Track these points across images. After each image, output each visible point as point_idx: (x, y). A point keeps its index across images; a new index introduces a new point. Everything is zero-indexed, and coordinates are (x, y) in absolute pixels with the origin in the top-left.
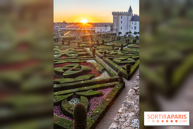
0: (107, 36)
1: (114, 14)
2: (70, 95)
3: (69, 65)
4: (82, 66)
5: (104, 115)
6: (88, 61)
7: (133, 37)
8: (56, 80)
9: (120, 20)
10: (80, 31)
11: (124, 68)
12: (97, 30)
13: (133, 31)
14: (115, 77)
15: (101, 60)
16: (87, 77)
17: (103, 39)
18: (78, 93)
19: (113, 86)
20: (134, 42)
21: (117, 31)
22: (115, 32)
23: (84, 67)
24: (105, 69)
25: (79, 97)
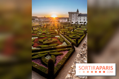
0: (65, 24)
1: (69, 13)
2: (46, 54)
3: (46, 38)
4: (53, 39)
5: (64, 66)
6: (56, 36)
7: (79, 25)
8: (40, 46)
9: (73, 16)
10: (52, 21)
11: (74, 41)
12: (61, 21)
13: (79, 22)
14: (69, 45)
15: (63, 36)
16: (55, 44)
17: (63, 25)
18: (50, 53)
19: (69, 50)
20: (80, 27)
21: (71, 21)
22: (69, 22)
23: (54, 40)
24: (64, 41)
25: (50, 55)
